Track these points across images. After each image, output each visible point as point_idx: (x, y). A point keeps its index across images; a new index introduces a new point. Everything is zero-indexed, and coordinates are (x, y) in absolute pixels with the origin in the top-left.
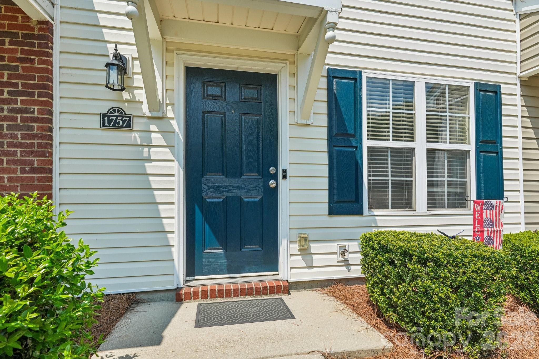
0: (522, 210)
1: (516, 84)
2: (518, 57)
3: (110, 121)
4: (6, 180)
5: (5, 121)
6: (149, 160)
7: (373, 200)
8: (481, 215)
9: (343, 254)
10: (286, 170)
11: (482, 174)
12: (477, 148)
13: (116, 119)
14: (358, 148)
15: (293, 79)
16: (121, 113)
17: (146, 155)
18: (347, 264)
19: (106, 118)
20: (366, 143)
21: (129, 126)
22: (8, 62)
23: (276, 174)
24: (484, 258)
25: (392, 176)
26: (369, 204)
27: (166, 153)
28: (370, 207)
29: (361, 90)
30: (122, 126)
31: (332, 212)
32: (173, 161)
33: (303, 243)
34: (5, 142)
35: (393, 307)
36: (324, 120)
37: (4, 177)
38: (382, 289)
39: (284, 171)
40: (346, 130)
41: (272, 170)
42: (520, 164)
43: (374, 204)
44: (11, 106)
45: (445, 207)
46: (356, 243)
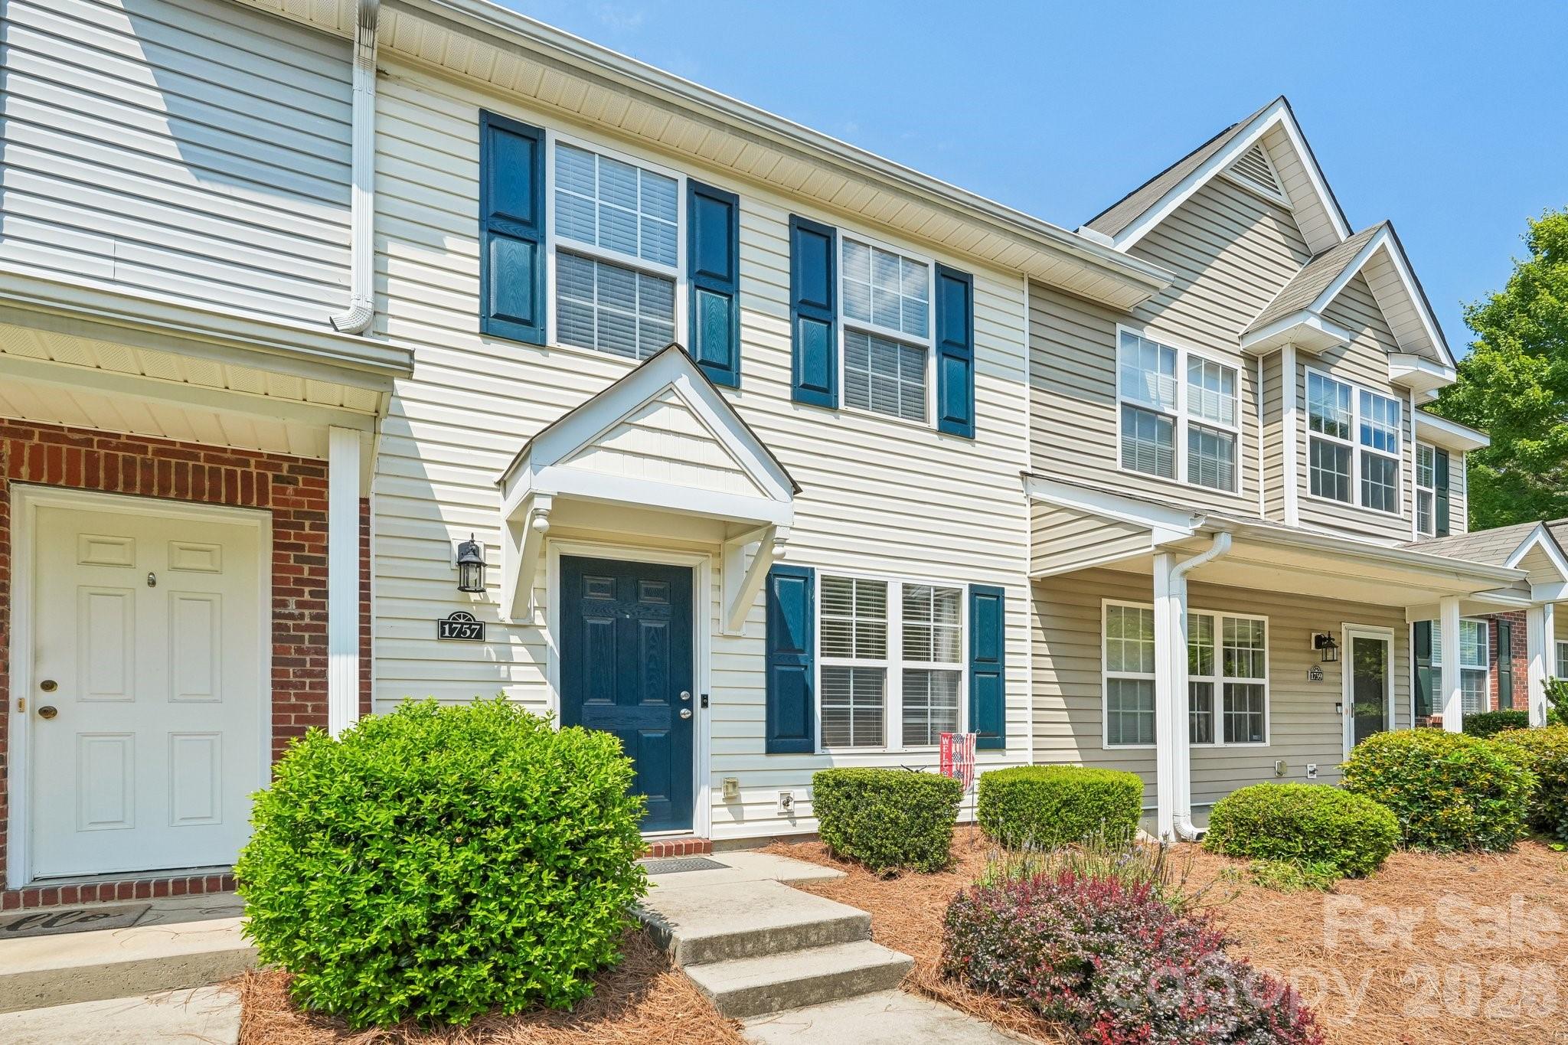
0: (1030, 747)
1: (1025, 586)
2: (1027, 553)
3: (452, 631)
4: (310, 709)
5: (305, 631)
6: (509, 682)
7: (829, 734)
8: (950, 748)
9: (786, 804)
10: (707, 696)
11: (977, 701)
12: (971, 668)
13: (461, 628)
14: (809, 668)
15: (717, 576)
16: (469, 620)
17: (503, 675)
18: (791, 817)
19: (447, 627)
20: (820, 661)
21: (479, 636)
22: (309, 552)
23: (691, 700)
24: (934, 785)
25: (855, 703)
26: (823, 740)
27: (533, 672)
28: (824, 744)
29: (813, 593)
30: (469, 637)
31: (771, 750)
32: (545, 683)
33: (731, 790)
34: (308, 659)
35: (847, 839)
36: (761, 631)
37: (307, 706)
38: (837, 826)
39: (705, 697)
40: (792, 644)
41: (685, 696)
42: (1028, 688)
43: (829, 739)
44: (315, 611)
45: (927, 743)
46: (804, 790)
